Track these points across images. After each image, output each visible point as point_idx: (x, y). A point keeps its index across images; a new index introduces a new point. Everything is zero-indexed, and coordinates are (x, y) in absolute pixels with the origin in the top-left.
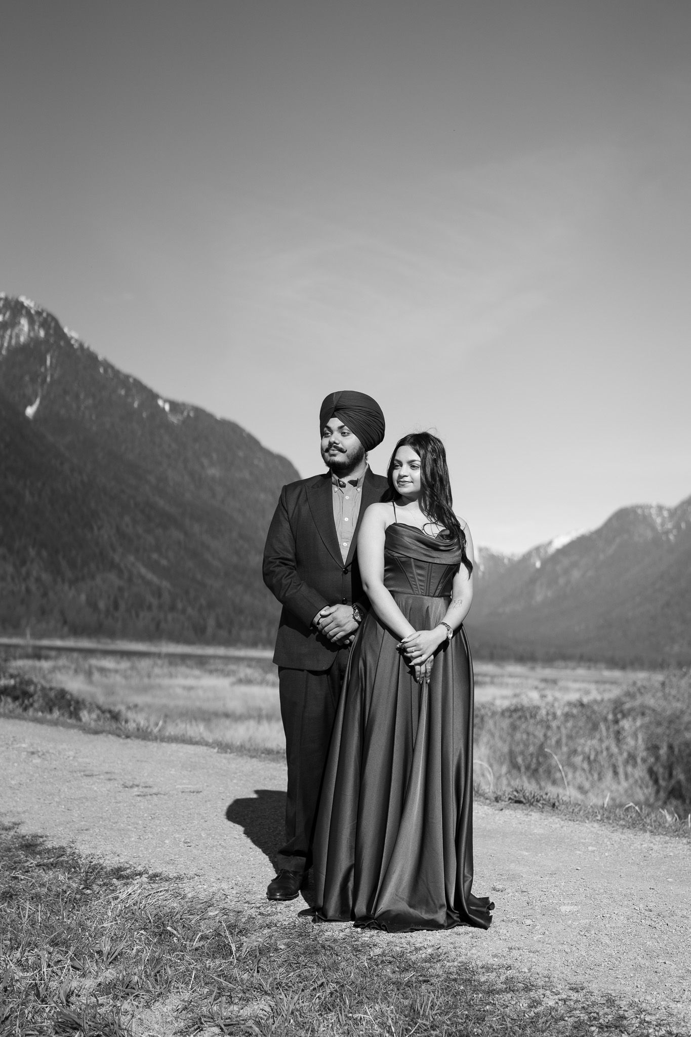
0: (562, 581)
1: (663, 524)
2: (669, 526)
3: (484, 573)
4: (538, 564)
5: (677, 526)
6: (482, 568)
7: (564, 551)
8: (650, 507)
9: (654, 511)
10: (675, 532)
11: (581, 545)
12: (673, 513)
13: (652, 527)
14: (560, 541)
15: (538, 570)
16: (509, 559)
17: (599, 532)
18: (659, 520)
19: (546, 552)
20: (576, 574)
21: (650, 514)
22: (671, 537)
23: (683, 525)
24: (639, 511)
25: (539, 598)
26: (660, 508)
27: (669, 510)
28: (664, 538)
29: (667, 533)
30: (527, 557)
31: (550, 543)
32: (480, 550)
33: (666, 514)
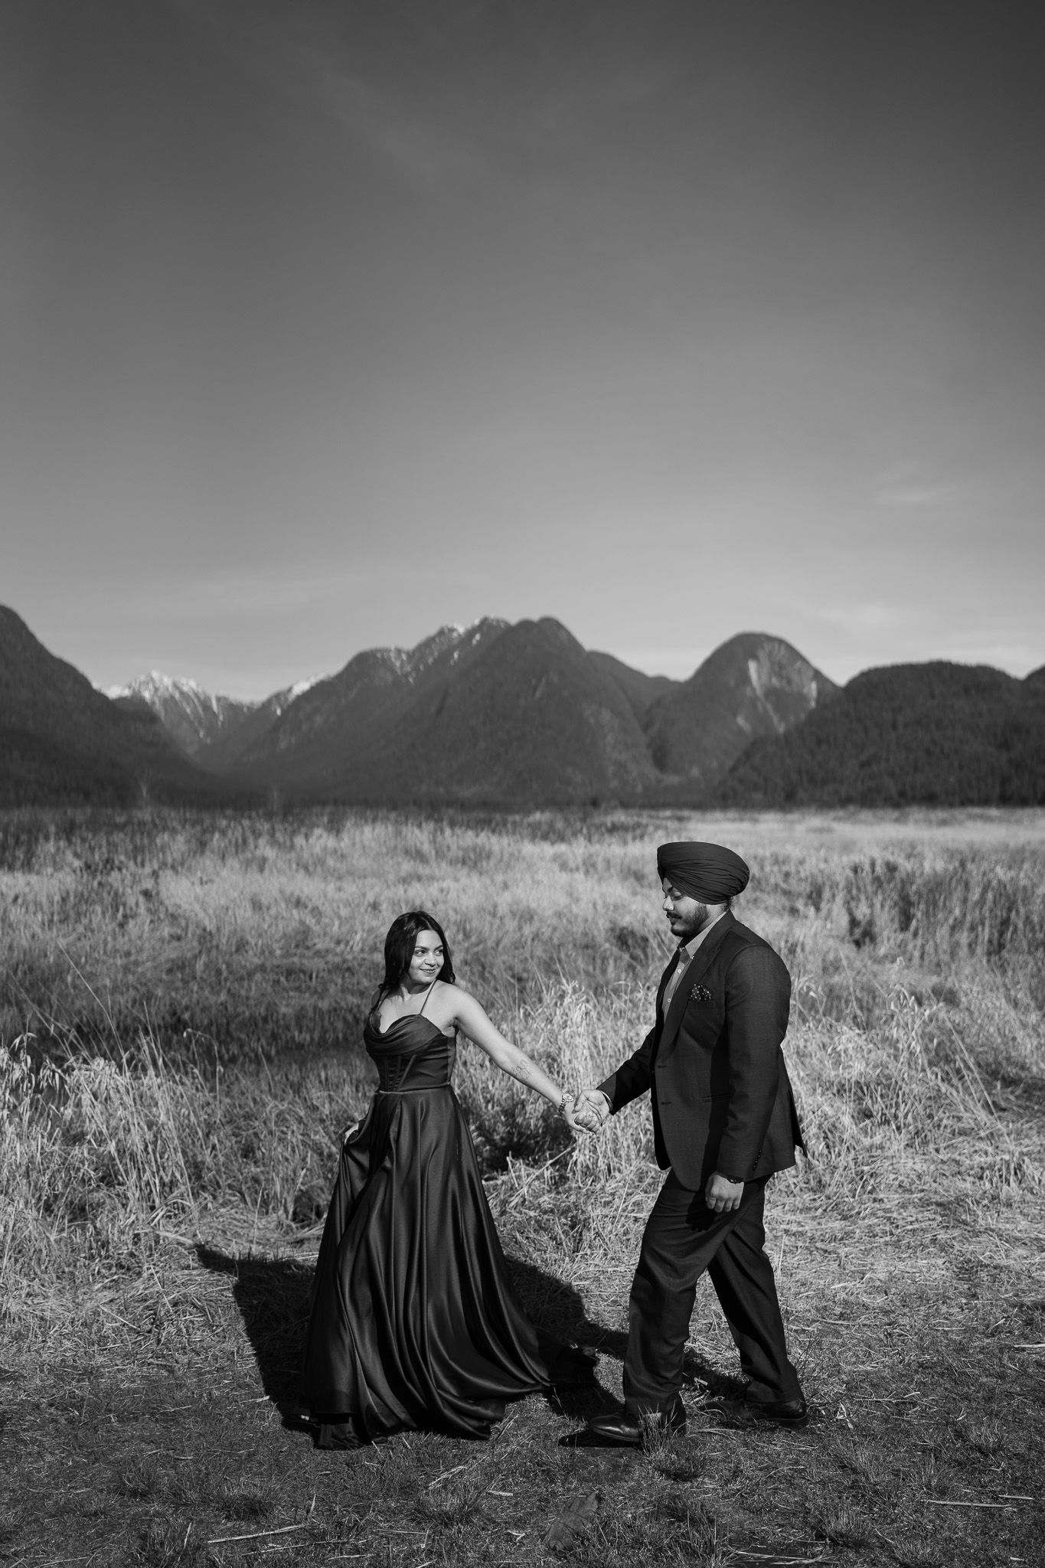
0: (305, 727)
1: (402, 667)
2: (408, 668)
3: (223, 722)
4: (279, 712)
5: (416, 668)
6: (221, 718)
7: (305, 697)
8: (388, 651)
9: (392, 655)
10: (414, 675)
11: (320, 690)
12: (411, 655)
13: (392, 670)
14: (301, 687)
15: (279, 718)
16: (248, 708)
17: (339, 677)
18: (398, 664)
19: (286, 699)
20: (319, 720)
21: (390, 658)
22: (411, 680)
23: (422, 668)
24: (379, 655)
25: (283, 745)
26: (399, 651)
27: (408, 653)
28: (404, 681)
29: (406, 675)
30: (267, 705)
31: (290, 690)
32: (219, 699)
33: (404, 657)
